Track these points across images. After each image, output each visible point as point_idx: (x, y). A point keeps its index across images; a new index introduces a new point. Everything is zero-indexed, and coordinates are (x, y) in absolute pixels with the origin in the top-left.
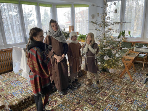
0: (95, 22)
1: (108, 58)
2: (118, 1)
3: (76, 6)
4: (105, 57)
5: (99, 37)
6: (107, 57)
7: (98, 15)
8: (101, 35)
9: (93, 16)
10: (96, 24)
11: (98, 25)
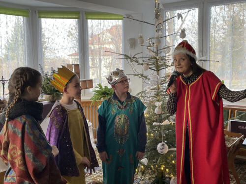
0: (133, 58)
1: (166, 149)
2: (187, 10)
3: (90, 17)
4: (159, 146)
5: (143, 95)
6: (163, 145)
7: (142, 42)
8: (148, 90)
10: (137, 62)
11: (142, 64)
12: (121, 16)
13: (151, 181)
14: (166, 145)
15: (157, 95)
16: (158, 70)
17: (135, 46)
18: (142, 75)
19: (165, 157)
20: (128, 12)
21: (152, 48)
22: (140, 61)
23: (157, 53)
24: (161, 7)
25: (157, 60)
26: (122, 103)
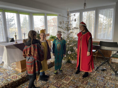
9: (60, 23)
10: (62, 28)
11: (64, 29)
12: (57, 15)
13: (66, 62)
14: (70, 52)
15: (68, 38)
16: (68, 31)
17: (61, 24)
18: (63, 32)
19: (70, 55)
20: (59, 14)
21: (66, 24)
22: (63, 28)
23: (68, 26)
24: (69, 12)
25: (68, 28)
26: (59, 40)
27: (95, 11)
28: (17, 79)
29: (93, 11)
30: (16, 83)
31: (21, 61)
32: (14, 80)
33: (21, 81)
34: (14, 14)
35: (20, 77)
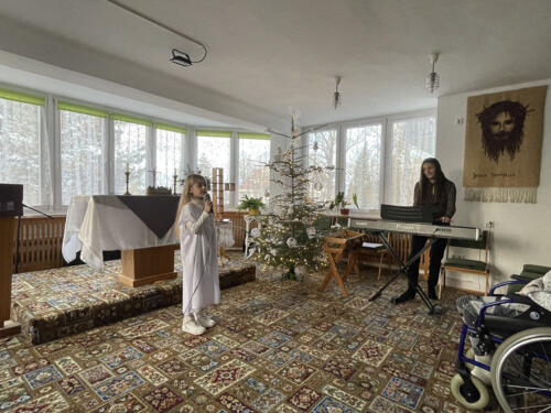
27: (380, 127)
28: (117, 298)
29: (375, 127)
30: (112, 311)
31: (135, 251)
32: (107, 301)
33: (128, 307)
34: (140, 126)
35: (127, 296)
